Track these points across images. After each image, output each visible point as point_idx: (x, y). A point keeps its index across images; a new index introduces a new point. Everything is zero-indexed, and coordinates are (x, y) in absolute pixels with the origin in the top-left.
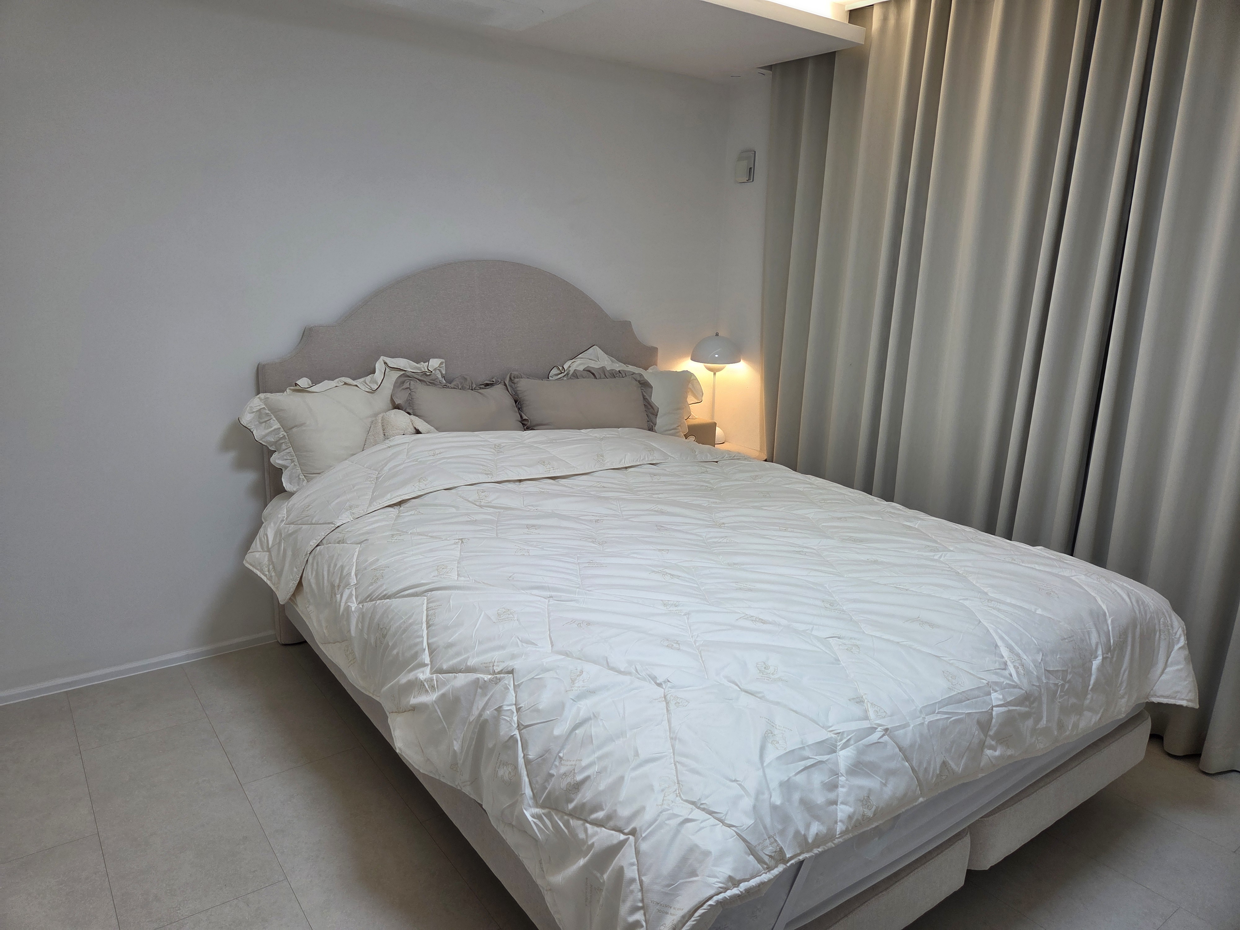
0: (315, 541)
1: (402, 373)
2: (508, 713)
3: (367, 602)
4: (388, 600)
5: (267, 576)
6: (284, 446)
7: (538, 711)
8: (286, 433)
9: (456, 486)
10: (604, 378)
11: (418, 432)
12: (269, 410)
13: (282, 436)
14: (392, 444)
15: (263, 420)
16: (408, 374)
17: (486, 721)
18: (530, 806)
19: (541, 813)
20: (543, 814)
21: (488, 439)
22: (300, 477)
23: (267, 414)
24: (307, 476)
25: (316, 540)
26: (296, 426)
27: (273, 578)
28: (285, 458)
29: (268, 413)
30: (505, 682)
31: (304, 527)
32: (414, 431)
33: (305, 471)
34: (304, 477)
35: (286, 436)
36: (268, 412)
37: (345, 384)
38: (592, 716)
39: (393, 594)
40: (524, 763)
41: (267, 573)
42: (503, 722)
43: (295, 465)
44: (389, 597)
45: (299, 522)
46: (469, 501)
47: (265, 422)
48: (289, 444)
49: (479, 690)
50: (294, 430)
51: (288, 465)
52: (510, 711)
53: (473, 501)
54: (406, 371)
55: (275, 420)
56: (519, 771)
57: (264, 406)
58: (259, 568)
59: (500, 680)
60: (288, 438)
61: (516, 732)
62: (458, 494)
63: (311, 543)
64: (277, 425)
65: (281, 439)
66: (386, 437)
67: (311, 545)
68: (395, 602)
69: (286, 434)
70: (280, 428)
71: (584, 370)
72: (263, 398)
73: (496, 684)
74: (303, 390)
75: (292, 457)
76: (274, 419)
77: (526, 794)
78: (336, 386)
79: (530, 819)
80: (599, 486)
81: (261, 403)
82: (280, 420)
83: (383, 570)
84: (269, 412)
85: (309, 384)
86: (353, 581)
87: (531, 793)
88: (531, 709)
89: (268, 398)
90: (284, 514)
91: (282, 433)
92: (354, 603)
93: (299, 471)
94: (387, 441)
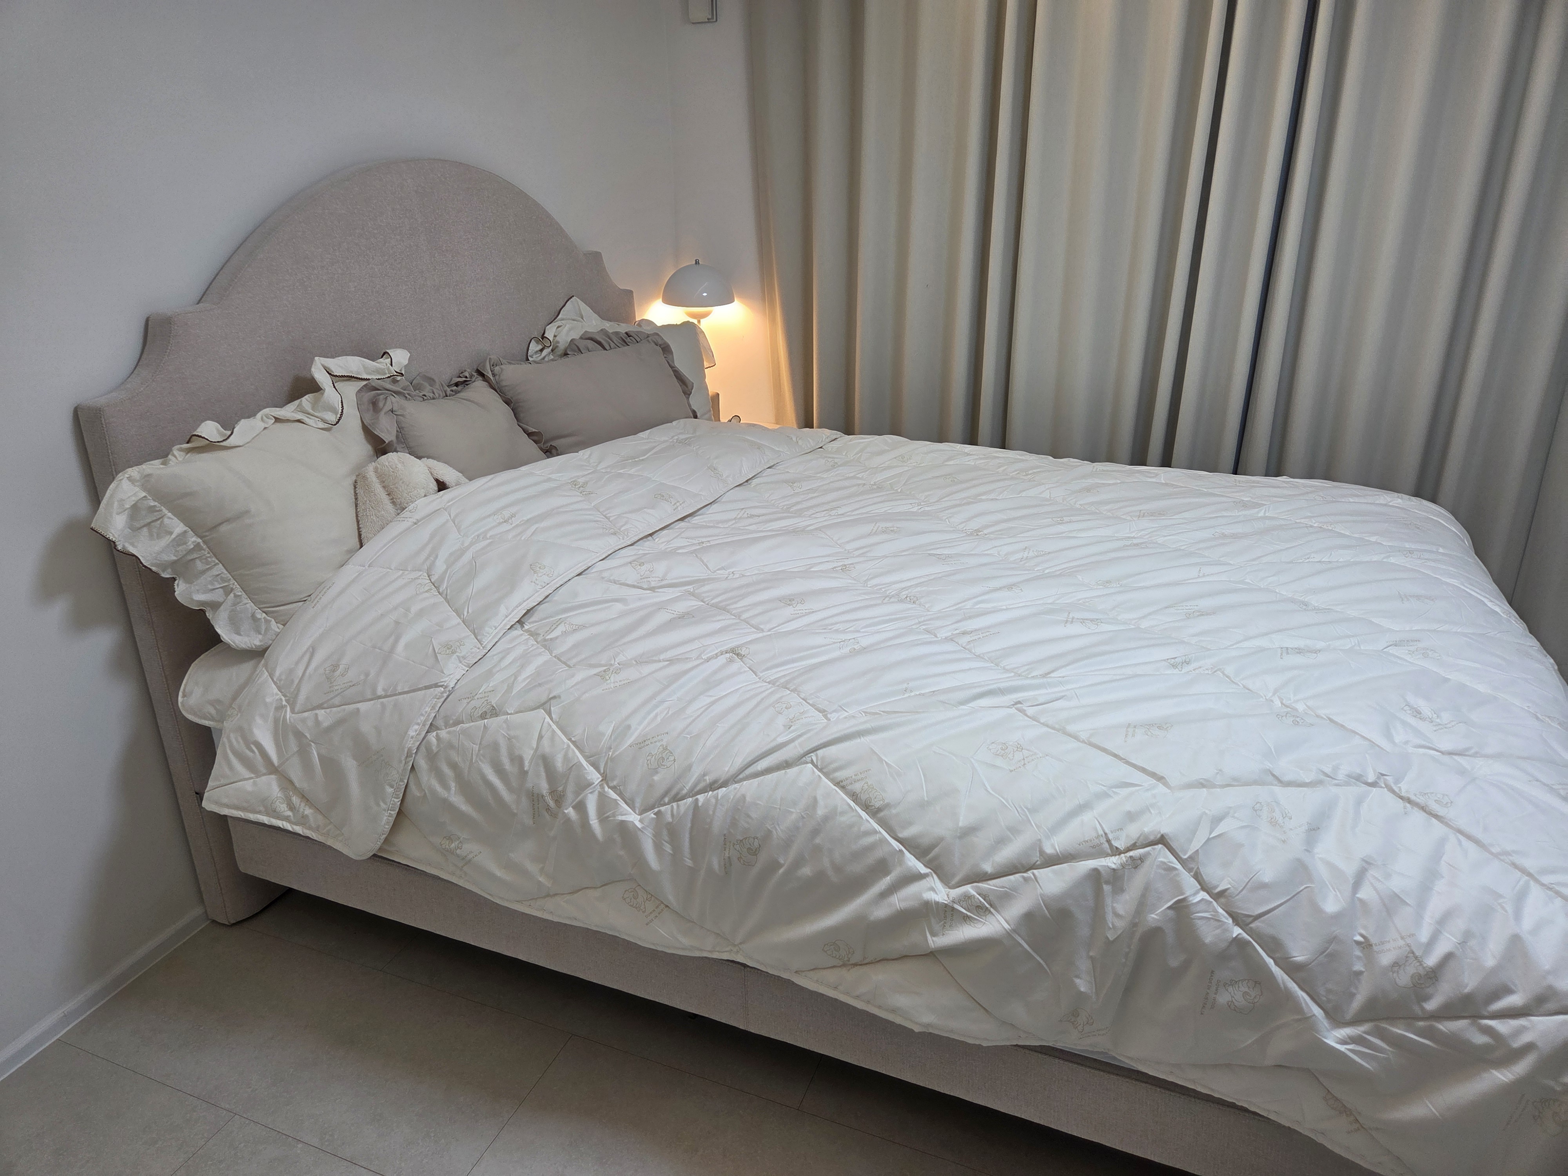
0: (416, 727)
1: (365, 383)
2: (1202, 906)
3: (665, 804)
4: (724, 789)
5: (292, 818)
6: (200, 566)
7: (1263, 886)
8: (201, 537)
9: (590, 565)
10: (616, 348)
11: (442, 486)
12: (154, 500)
13: (192, 546)
14: (418, 516)
15: (142, 523)
16: (373, 384)
17: (1156, 932)
18: (1328, 1030)
19: (1359, 1033)
20: (1365, 1032)
21: (550, 476)
22: (259, 616)
23: (152, 509)
24: (273, 612)
25: (418, 724)
26: (228, 521)
27: (311, 819)
28: (210, 587)
29: (155, 506)
30: (1160, 860)
31: (363, 707)
32: (434, 486)
33: (264, 603)
34: (264, 615)
35: (202, 544)
36: (152, 503)
37: (277, 420)
38: (1364, 864)
39: (732, 776)
40: (1282, 972)
41: (290, 813)
42: (1199, 923)
43: (236, 596)
44: (725, 784)
45: (337, 701)
46: (628, 585)
47: (148, 525)
48: (214, 559)
49: (1107, 888)
50: (224, 528)
51: (221, 600)
52: (1203, 902)
53: (636, 583)
54: (369, 379)
55: (172, 517)
56: (1282, 986)
57: (144, 494)
58: (262, 809)
59: (1142, 859)
60: (209, 547)
61: (1237, 931)
62: (603, 578)
63: (412, 733)
64: (179, 527)
65: (191, 551)
66: (400, 508)
67: (412, 737)
68: (748, 788)
69: (199, 540)
70: (185, 532)
71: (581, 338)
72: (138, 478)
73: (1136, 868)
74: (211, 446)
75: (226, 581)
76: (170, 514)
77: (1317, 1014)
78: (265, 428)
79: (1342, 1048)
80: (745, 515)
81: (137, 489)
82: (183, 514)
83: (659, 741)
84: (156, 503)
85: (221, 434)
86: (594, 776)
87: (1321, 1011)
88: (1248, 886)
89: (149, 475)
90: (277, 694)
91: (193, 540)
92: (630, 814)
93: (250, 605)
94: (406, 513)
